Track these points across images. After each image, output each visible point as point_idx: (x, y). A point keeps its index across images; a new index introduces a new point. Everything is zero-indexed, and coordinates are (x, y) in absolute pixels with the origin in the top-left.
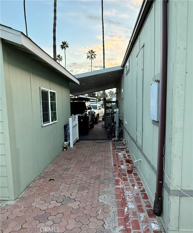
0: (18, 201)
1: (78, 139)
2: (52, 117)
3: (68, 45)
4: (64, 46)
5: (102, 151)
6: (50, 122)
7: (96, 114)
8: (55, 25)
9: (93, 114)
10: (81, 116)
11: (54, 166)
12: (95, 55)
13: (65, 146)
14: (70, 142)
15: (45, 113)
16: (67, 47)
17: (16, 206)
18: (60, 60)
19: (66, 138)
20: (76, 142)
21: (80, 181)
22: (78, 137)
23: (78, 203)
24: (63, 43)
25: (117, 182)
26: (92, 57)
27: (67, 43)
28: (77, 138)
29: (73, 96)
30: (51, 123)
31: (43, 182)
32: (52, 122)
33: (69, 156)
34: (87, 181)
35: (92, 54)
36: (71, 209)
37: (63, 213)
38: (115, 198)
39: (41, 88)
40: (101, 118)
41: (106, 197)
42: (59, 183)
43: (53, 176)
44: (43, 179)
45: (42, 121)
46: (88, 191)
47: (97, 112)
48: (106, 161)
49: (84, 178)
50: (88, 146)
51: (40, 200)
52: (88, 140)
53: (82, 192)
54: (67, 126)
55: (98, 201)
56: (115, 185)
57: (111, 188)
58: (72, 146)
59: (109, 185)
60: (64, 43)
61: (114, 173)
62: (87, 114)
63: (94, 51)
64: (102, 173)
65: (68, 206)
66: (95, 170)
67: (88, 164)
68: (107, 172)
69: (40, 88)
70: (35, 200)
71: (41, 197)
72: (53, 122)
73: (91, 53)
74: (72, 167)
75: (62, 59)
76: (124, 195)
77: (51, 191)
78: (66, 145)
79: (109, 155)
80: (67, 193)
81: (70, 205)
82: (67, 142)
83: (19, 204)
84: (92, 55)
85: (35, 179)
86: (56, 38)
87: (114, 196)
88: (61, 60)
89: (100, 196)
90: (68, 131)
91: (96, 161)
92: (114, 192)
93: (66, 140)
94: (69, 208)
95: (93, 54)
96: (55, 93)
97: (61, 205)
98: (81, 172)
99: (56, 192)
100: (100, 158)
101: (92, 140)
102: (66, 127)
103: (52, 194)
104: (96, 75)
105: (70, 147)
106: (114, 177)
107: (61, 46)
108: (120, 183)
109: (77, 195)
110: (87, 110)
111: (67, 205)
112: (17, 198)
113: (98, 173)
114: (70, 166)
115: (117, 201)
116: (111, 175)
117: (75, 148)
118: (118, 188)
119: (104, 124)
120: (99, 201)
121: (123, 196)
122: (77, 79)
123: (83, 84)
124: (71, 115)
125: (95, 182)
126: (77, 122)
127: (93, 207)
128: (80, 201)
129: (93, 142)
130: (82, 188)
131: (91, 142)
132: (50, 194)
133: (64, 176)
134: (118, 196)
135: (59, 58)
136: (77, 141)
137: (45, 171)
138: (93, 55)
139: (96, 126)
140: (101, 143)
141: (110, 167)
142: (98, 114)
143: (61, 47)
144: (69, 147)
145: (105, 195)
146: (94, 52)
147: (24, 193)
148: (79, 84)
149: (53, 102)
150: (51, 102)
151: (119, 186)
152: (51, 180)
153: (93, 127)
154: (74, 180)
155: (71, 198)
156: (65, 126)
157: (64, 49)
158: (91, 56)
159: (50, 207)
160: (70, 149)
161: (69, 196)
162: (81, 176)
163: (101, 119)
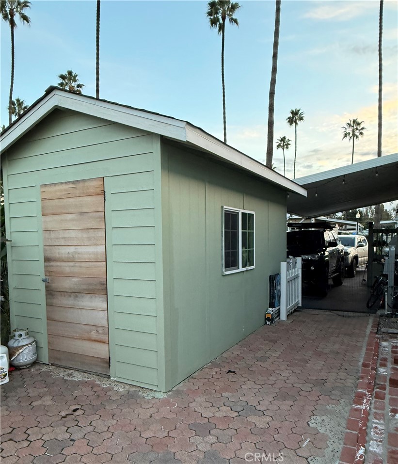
0: (171, 395)
1: (300, 305)
2: (245, 260)
3: (302, 116)
4: (294, 119)
5: (345, 334)
6: (238, 268)
7: (351, 256)
8: (273, 83)
9: (341, 257)
10: (311, 259)
11: (242, 348)
12: (363, 129)
13: (270, 316)
14: (280, 308)
15: (230, 251)
16: (301, 119)
17: (165, 402)
18: (285, 147)
19: (273, 300)
20: (295, 311)
21: (283, 382)
22: (300, 302)
23: (268, 419)
24: (292, 112)
25: (359, 398)
26: (354, 135)
27: (300, 112)
28: (298, 303)
29: (302, 219)
30: (241, 269)
31: (216, 373)
32: (243, 267)
33: (274, 335)
34: (295, 385)
35: (355, 127)
36: (253, 427)
37: (236, 430)
38: (345, 426)
39: (225, 207)
40: (361, 265)
41: (326, 420)
42: (243, 379)
43: (236, 366)
44: (217, 369)
45: (223, 265)
46: (292, 403)
47: (352, 251)
48: (347, 354)
49: (292, 379)
50: (316, 321)
51: (205, 400)
52: (322, 309)
53: (281, 403)
54: (275, 277)
55: (308, 424)
56: (354, 403)
57: (344, 408)
58: (283, 316)
59: (339, 400)
60: (295, 113)
61: (358, 379)
62: (326, 255)
63: (360, 122)
64: (332, 376)
65: (248, 420)
66: (319, 368)
67: (306, 355)
68: (342, 375)
69: (222, 207)
70: (196, 400)
71: (207, 397)
72: (245, 269)
73: (353, 126)
74: (273, 355)
75: (289, 144)
76: (365, 425)
77: (227, 391)
78: (271, 313)
79: (359, 344)
80: (252, 398)
81: (252, 419)
82: (273, 309)
83: (171, 400)
84: (355, 129)
85: (205, 367)
86: (273, 108)
87: (343, 423)
88: (287, 148)
89: (315, 417)
90: (278, 287)
91: (327, 351)
92: (347, 415)
93: (272, 305)
94: (250, 423)
95: (358, 127)
96: (253, 214)
97: (236, 416)
98: (288, 368)
99: (234, 394)
100: (337, 346)
101: (330, 310)
102: (274, 280)
103: (225, 394)
104: (344, 175)
105: (280, 319)
106: (356, 387)
107: (289, 118)
108: (365, 401)
109: (271, 405)
110: (326, 248)
111: (248, 418)
112: (170, 391)
113: (323, 375)
114: (269, 353)
115: (347, 433)
116: (350, 382)
117: (290, 322)
118: (357, 410)
119: (366, 278)
120: (310, 424)
121: (363, 426)
122: (302, 186)
123: (316, 195)
124: (288, 257)
125: (311, 389)
126: (298, 270)
127: (294, 432)
128: (273, 417)
129: (331, 313)
130: (283, 396)
131: (328, 313)
132: (223, 394)
133: (254, 369)
134: (351, 424)
135: (284, 142)
136: (297, 310)
137: (225, 355)
138: (357, 129)
139: (347, 283)
140: (349, 317)
141: (352, 367)
142: (356, 257)
143: (289, 122)
144: (278, 318)
145: (324, 417)
146: (359, 124)
147: (181, 384)
148: (306, 196)
149: (247, 231)
150: (242, 232)
151: (361, 407)
152: (230, 371)
153: (341, 284)
154: (271, 378)
155: (258, 408)
156: (270, 276)
157: (294, 124)
158: (353, 131)
159: (217, 415)
160: (279, 322)
161: (256, 404)
162: (286, 374)
163: (362, 268)
